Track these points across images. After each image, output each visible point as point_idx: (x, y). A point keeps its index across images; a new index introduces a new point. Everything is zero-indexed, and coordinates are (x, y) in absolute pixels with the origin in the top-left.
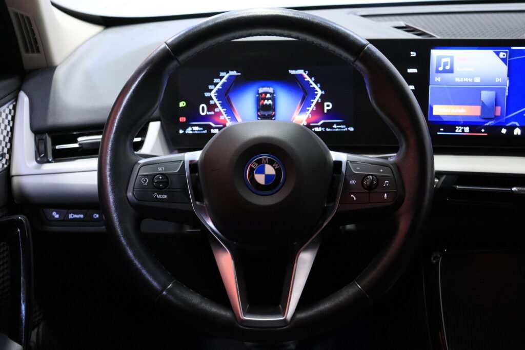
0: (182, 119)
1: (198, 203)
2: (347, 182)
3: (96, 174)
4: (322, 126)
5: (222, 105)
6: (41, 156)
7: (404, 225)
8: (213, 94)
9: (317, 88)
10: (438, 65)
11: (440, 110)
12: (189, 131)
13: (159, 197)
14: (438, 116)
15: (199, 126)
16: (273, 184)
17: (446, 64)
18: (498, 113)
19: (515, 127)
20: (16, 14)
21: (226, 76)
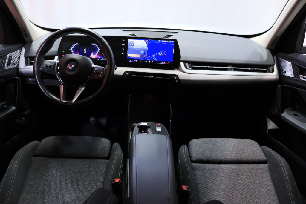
2: (93, 72)
4: (100, 58)
5: (74, 52)
6: (27, 64)
7: (105, 81)
8: (71, 49)
9: (99, 48)
10: (130, 43)
11: (130, 55)
13: (47, 70)
14: (130, 57)
16: (73, 69)
17: (132, 43)
18: (145, 57)
19: (149, 60)
20: (21, 27)
21: (75, 44)
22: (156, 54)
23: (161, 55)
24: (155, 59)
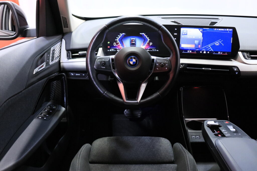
0: (109, 47)
1: (114, 70)
2: (156, 64)
3: (85, 63)
4: (149, 49)
5: (120, 43)
6: (68, 57)
8: (118, 40)
9: (148, 39)
10: (183, 33)
12: (110, 50)
13: (103, 68)
14: (183, 47)
15: (113, 49)
17: (185, 32)
18: (199, 47)
19: (204, 51)
21: (121, 34)
22: (212, 44)
23: (217, 45)
24: (210, 49)
